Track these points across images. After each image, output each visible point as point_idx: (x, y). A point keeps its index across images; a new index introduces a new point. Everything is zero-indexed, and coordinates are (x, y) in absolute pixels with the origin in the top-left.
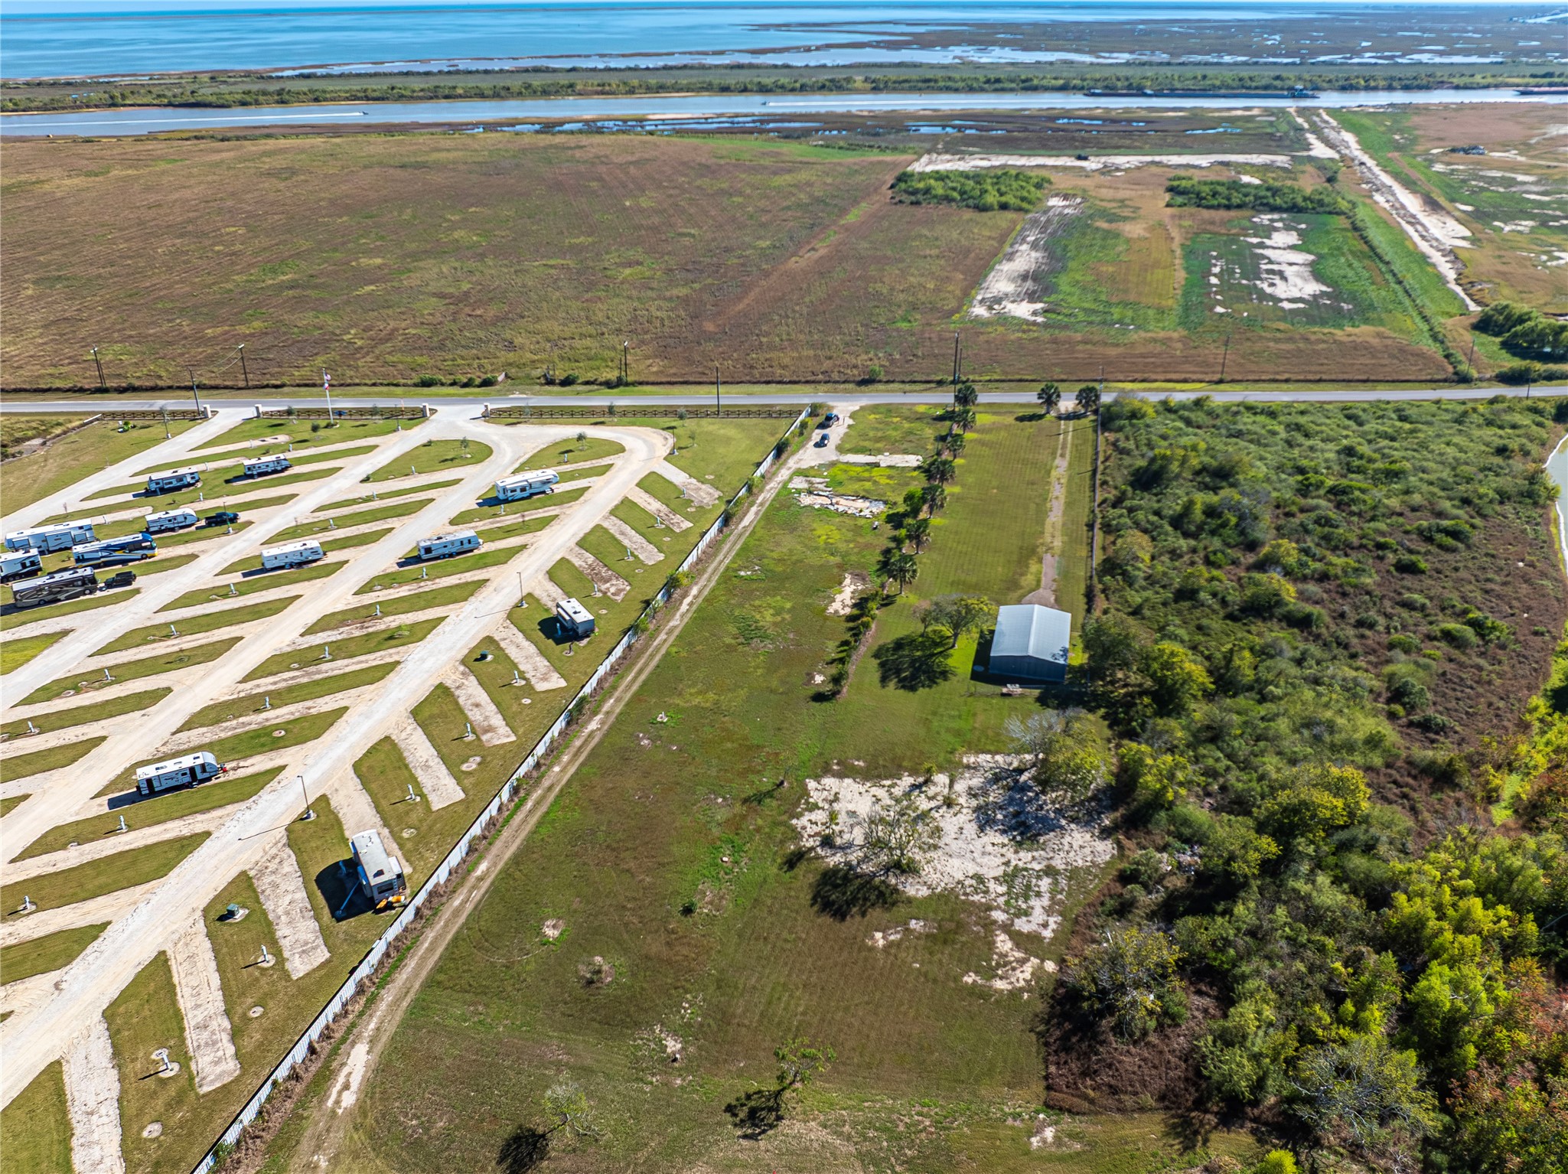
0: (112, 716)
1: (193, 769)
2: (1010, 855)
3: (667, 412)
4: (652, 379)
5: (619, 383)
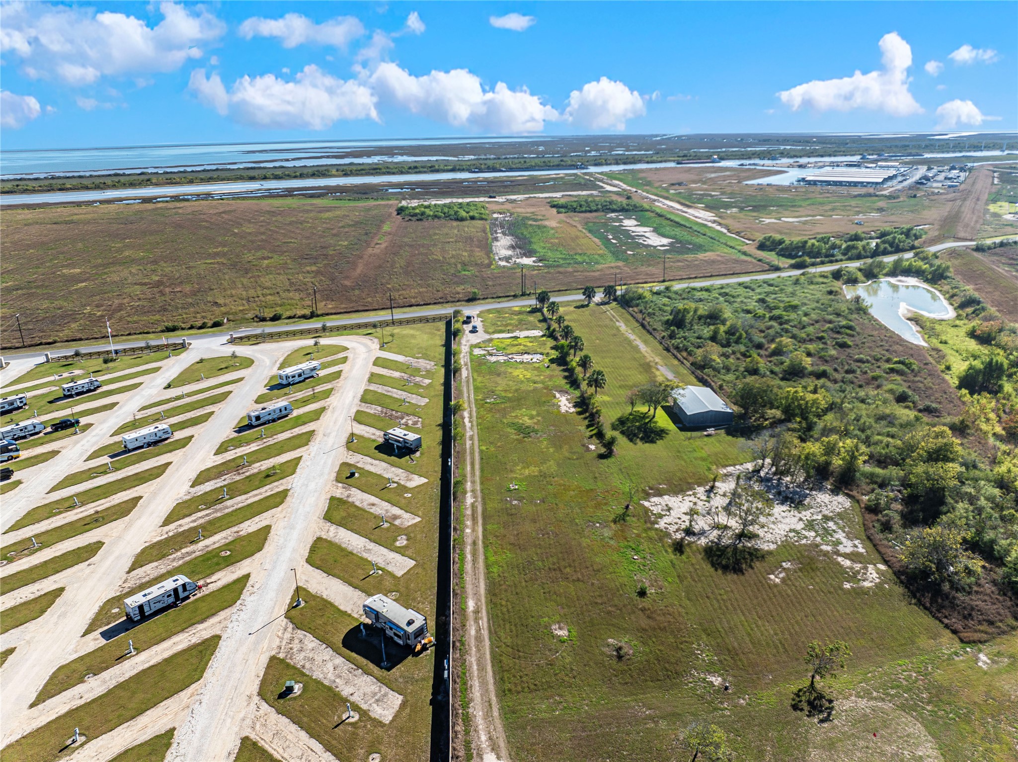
0: (58, 572)
1: (176, 590)
2: (796, 513)
3: (359, 326)
4: (333, 311)
5: (313, 315)
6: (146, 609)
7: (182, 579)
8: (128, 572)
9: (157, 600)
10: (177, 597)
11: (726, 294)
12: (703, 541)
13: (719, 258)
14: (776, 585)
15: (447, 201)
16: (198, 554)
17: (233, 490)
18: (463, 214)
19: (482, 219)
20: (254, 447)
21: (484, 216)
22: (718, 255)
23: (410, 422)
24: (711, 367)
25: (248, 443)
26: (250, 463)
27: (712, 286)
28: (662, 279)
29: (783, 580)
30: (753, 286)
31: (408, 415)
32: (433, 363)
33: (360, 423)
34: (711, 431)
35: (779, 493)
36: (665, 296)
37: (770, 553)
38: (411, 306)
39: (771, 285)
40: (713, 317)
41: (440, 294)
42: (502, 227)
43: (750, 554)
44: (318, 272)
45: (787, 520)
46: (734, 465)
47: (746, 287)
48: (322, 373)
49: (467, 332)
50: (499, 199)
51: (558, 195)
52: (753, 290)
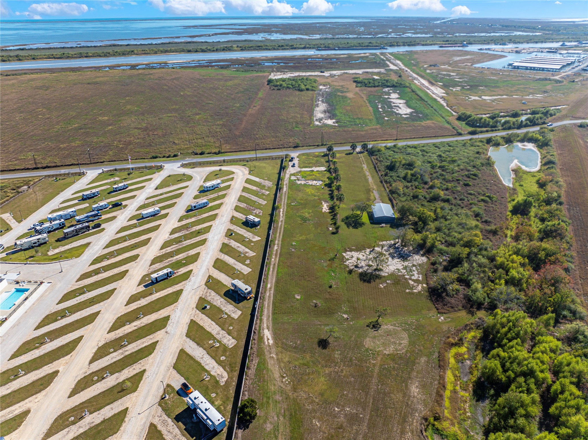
0: (125, 264)
1: (167, 273)
2: (403, 263)
3: (241, 160)
4: (229, 151)
5: (219, 153)
6: (158, 279)
7: (170, 270)
8: (150, 266)
9: (161, 276)
10: (168, 276)
11: (424, 151)
12: (361, 270)
13: (433, 125)
14: (381, 288)
15: (296, 74)
16: (174, 261)
17: (186, 237)
18: (303, 87)
19: (313, 90)
20: (193, 220)
21: (314, 89)
22: (433, 123)
23: (257, 212)
24: (397, 193)
25: (191, 218)
26: (192, 226)
27: (419, 145)
28: (395, 138)
29: (385, 287)
30: (440, 146)
31: (257, 209)
32: (271, 183)
33: (237, 211)
34: (383, 225)
35: (399, 254)
36: (392, 150)
37: (384, 277)
38: (266, 149)
39: (450, 146)
40: (410, 165)
41: (281, 143)
42: (323, 96)
43: (376, 276)
44: (223, 125)
45: (397, 265)
46: (386, 241)
47: (436, 147)
48: (222, 185)
49: (290, 166)
50: (326, 74)
51: (360, 71)
52: (439, 148)
